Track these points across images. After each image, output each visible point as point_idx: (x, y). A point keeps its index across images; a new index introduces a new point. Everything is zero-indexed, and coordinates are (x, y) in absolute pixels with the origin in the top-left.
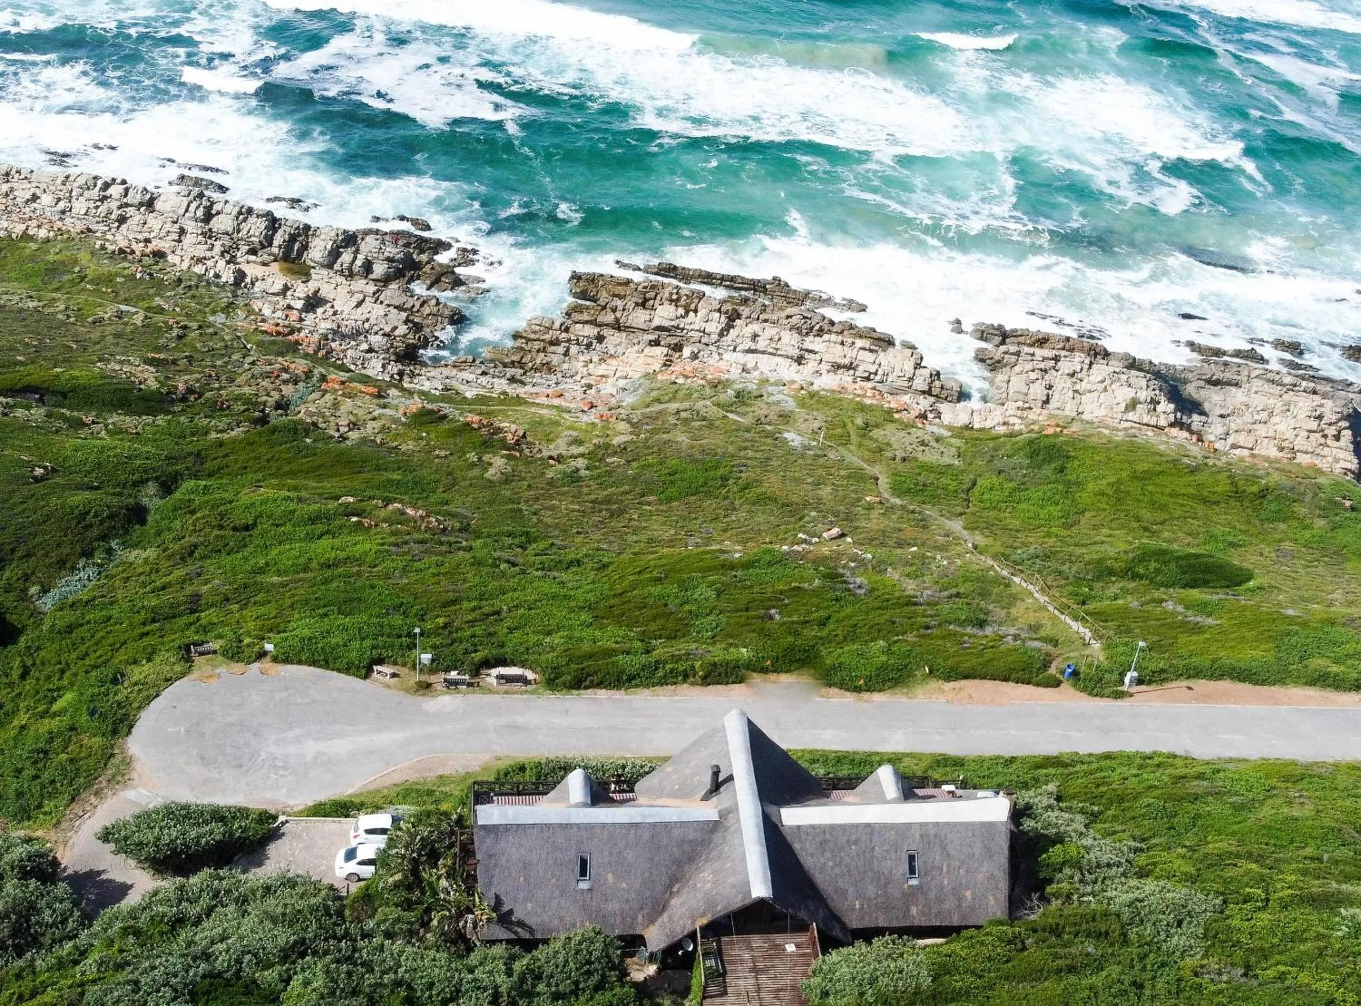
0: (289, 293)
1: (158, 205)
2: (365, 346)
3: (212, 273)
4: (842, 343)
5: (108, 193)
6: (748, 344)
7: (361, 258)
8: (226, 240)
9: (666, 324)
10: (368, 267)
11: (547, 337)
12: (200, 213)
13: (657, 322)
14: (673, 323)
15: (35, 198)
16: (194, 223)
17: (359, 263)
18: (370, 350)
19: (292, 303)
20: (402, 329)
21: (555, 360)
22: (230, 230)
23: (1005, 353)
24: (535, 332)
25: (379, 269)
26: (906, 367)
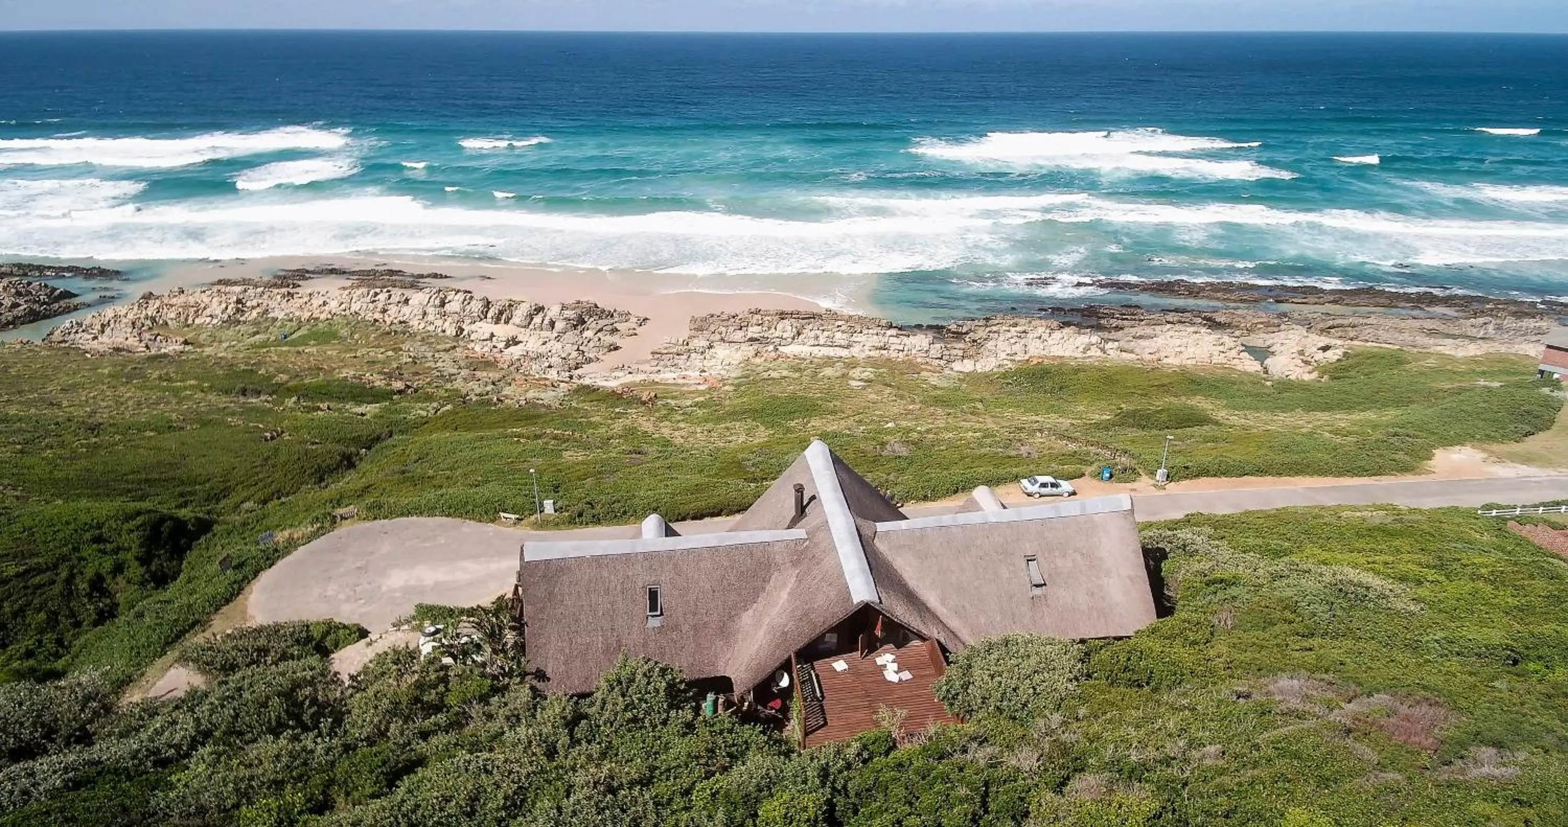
0: (494, 339)
1: (410, 302)
2: (547, 364)
3: (440, 329)
4: (877, 334)
5: (377, 298)
6: (812, 342)
7: (547, 319)
8: (456, 317)
9: (755, 336)
10: (552, 324)
11: (675, 350)
12: (437, 302)
13: (750, 335)
14: (762, 335)
15: (325, 304)
16: (433, 309)
17: (546, 322)
18: (550, 367)
19: (497, 345)
20: (574, 354)
21: (681, 363)
22: (458, 310)
23: (990, 332)
24: (666, 348)
25: (560, 325)
26: (924, 345)
